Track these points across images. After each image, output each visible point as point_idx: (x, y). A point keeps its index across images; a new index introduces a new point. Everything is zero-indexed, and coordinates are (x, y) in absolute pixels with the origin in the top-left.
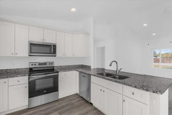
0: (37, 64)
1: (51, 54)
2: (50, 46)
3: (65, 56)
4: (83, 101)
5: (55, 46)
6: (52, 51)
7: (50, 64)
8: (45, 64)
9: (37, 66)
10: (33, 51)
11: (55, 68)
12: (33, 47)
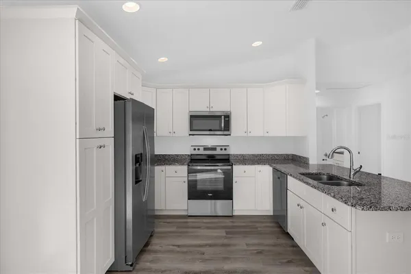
0: (202, 148)
1: (221, 130)
2: (220, 116)
3: (249, 135)
4: (276, 229)
5: (227, 117)
6: (223, 125)
7: (221, 149)
8: (214, 149)
9: (202, 152)
10: (194, 128)
11: (231, 158)
12: (195, 122)
